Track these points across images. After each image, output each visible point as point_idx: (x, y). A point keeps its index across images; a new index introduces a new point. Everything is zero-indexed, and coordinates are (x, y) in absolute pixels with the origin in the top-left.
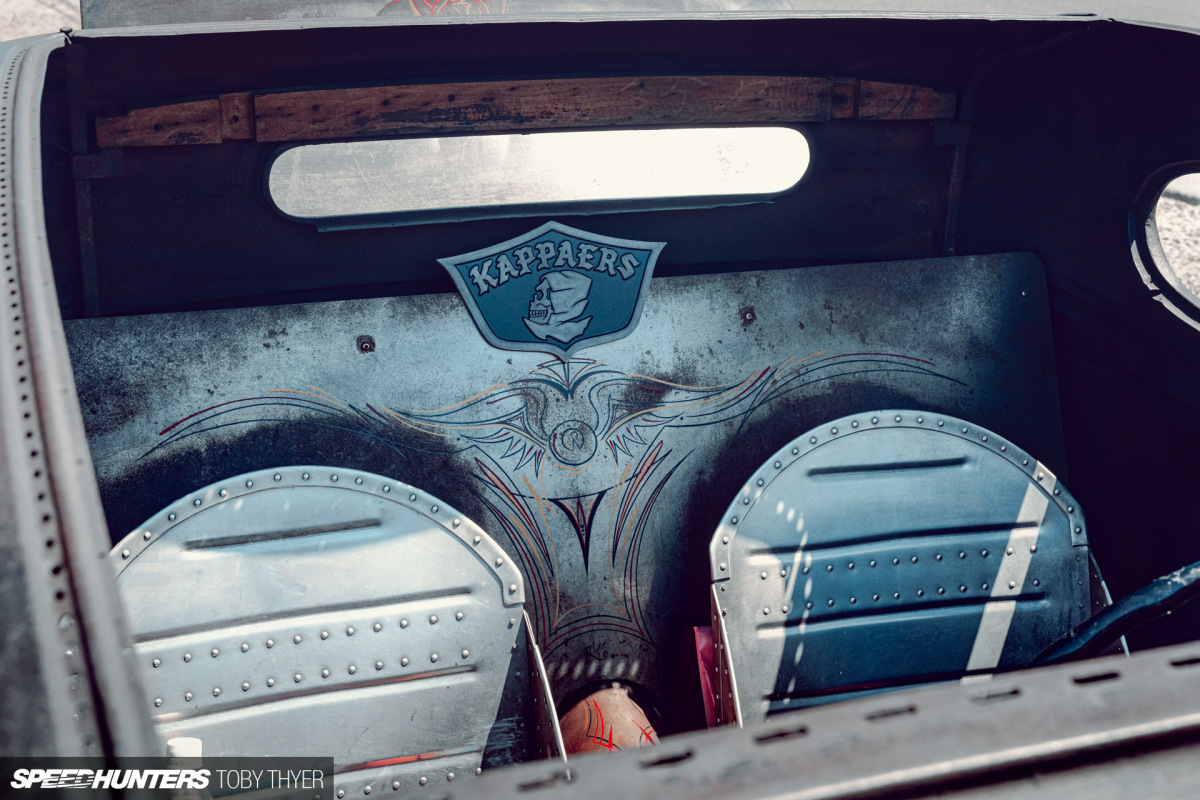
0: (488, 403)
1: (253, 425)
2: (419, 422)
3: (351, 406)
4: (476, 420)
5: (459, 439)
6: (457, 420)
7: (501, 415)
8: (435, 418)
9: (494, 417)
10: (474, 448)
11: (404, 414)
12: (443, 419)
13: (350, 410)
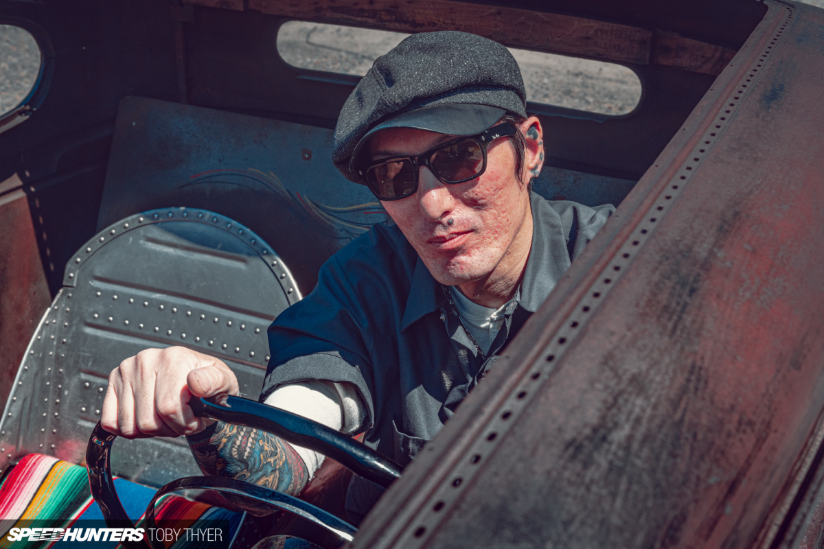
0: (365, 213)
1: (235, 186)
2: (322, 213)
3: (288, 191)
4: (355, 221)
5: (341, 230)
6: (344, 218)
7: (370, 222)
8: (332, 213)
9: (366, 223)
10: (348, 239)
11: (315, 204)
12: (336, 215)
13: (287, 194)
